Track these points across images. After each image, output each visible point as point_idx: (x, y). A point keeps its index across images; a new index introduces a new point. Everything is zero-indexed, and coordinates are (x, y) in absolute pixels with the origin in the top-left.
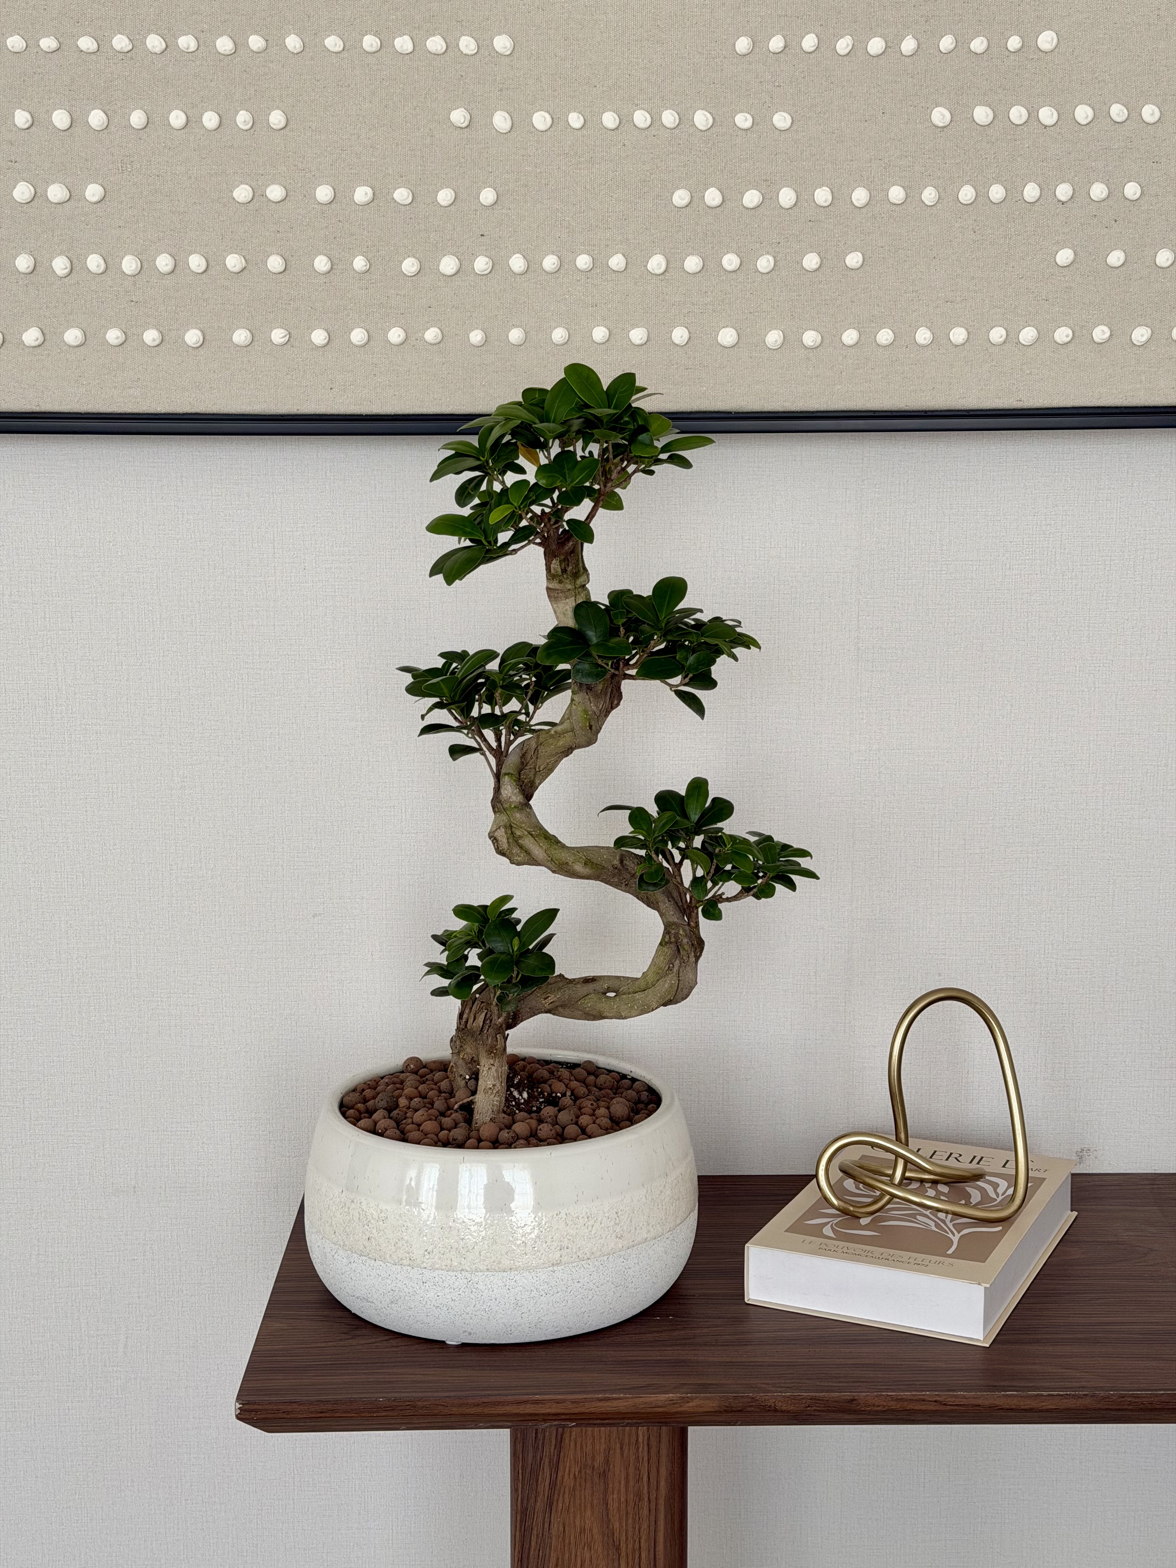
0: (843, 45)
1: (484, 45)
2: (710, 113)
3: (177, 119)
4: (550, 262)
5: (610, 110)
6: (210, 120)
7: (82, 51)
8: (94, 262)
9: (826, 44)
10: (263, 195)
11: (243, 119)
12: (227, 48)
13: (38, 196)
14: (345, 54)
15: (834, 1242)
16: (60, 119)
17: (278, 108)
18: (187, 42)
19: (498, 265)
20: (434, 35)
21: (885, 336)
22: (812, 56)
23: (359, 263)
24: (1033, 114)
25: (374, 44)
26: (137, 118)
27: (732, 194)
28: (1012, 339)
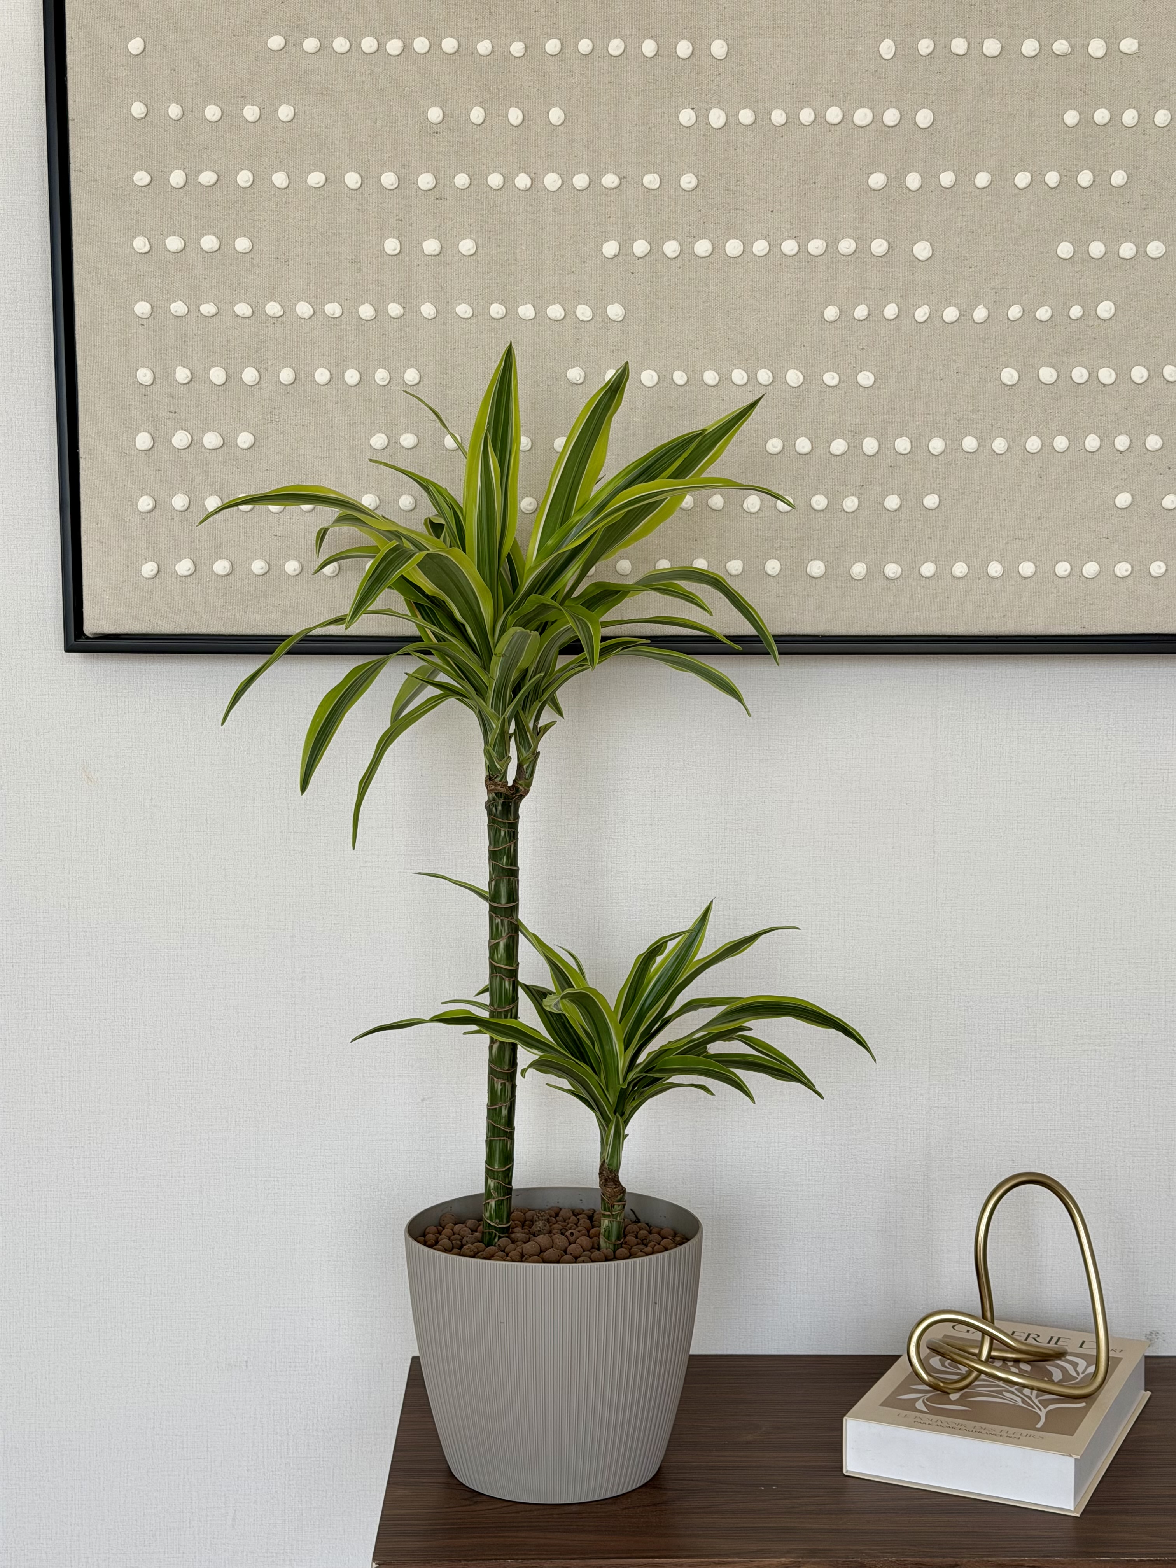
0: (922, 313)
1: (599, 312)
2: (801, 372)
3: (322, 375)
5: (711, 369)
6: (352, 376)
7: (238, 316)
9: (905, 312)
10: (397, 443)
11: (381, 376)
12: (368, 314)
13: (195, 442)
14: (474, 320)
15: (928, 1416)
16: (217, 375)
17: (412, 366)
18: (333, 309)
20: (554, 304)
22: (893, 322)
24: (1093, 374)
25: (501, 312)
26: (286, 375)
27: (820, 442)
28: (1076, 573)
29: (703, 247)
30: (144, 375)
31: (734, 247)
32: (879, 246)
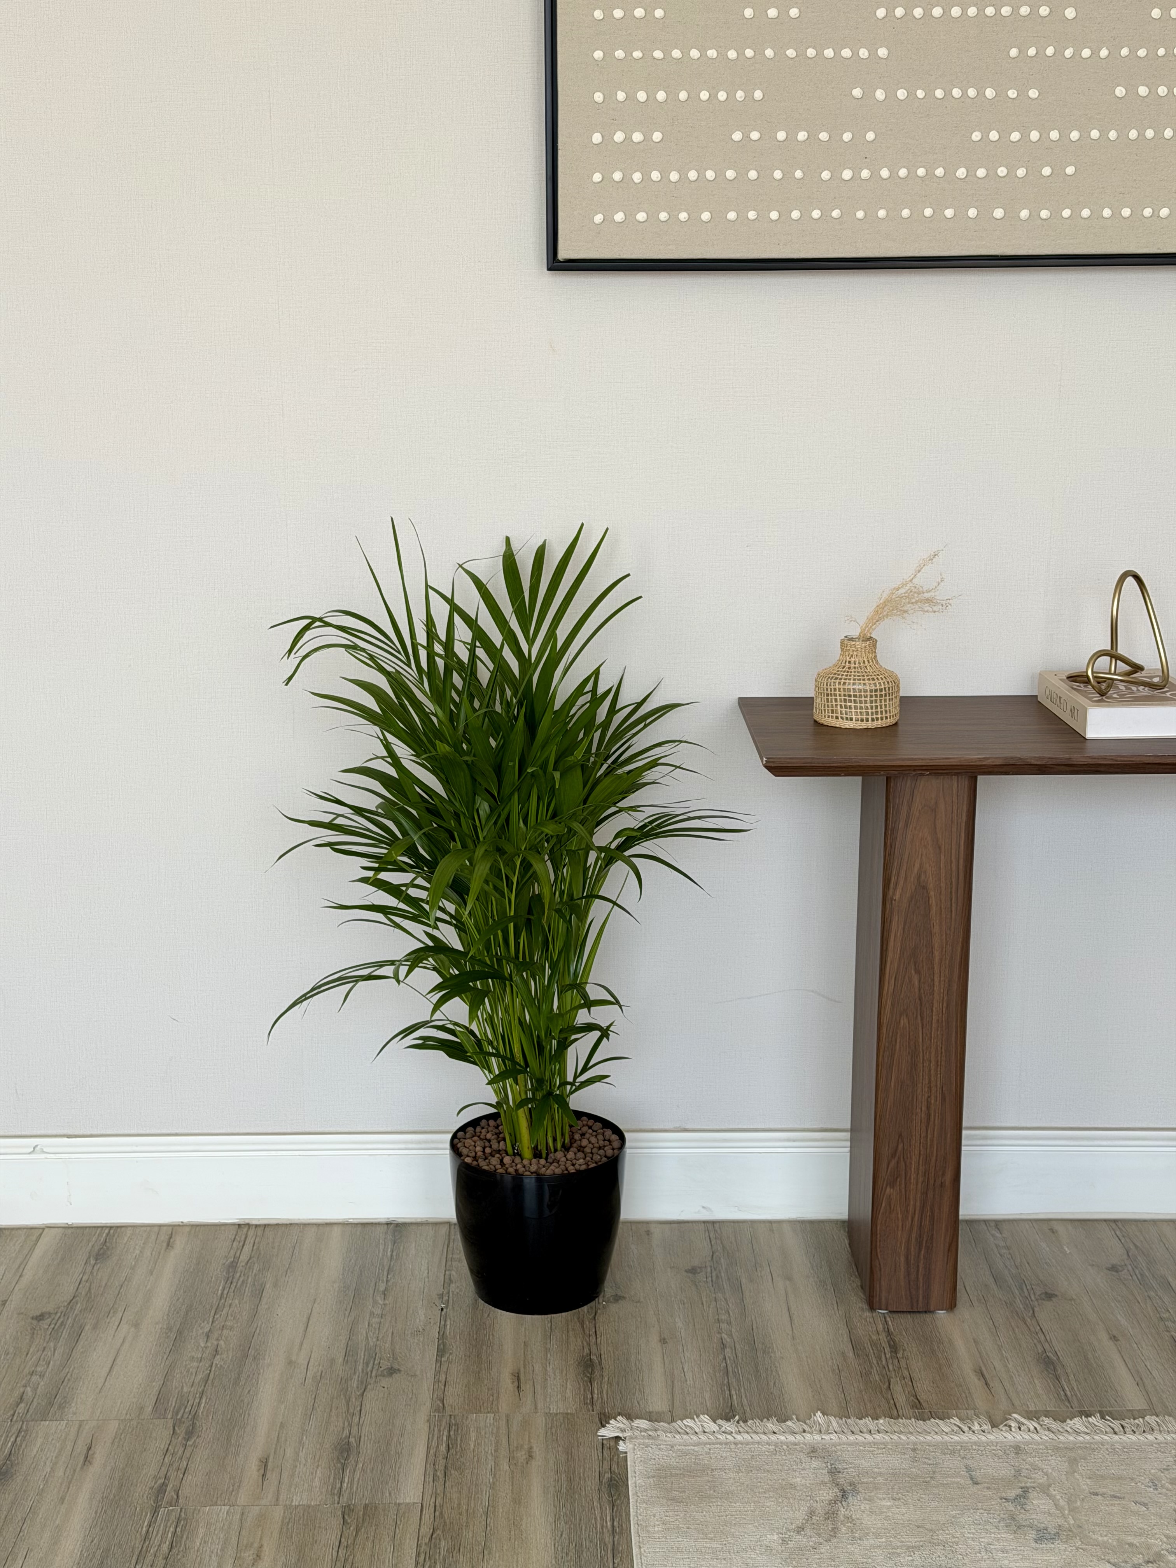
0: (1068, 53)
1: (873, 53)
2: (994, 90)
3: (704, 95)
4: (903, 172)
5: (939, 88)
6: (722, 96)
7: (655, 58)
8: (655, 175)
9: (1059, 52)
10: (748, 137)
11: (740, 95)
12: (733, 56)
13: (628, 139)
14: (797, 59)
16: (642, 96)
17: (759, 89)
18: (712, 53)
19: (875, 174)
20: (845, 48)
21: (1086, 213)
22: (1051, 58)
23: (798, 174)
25: (813, 53)
26: (683, 96)
27: (1004, 134)
28: (1155, 214)
29: (937, 12)
30: (598, 97)
31: (956, 12)
32: (1044, 11)
